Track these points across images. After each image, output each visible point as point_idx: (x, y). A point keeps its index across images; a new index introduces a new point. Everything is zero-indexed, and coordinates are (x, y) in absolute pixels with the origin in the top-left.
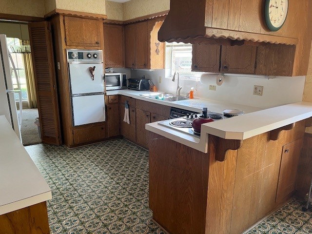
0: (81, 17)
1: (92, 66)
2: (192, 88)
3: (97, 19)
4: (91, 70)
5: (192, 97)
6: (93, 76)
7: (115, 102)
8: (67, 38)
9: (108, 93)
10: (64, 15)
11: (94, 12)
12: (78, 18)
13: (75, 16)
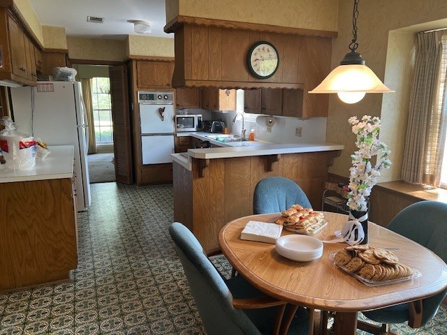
0: (152, 61)
1: (162, 107)
2: (253, 130)
3: (168, 62)
4: (161, 111)
5: (253, 140)
6: (163, 117)
7: (187, 143)
8: (139, 80)
9: (178, 135)
10: (137, 60)
11: (165, 56)
12: (150, 62)
13: (147, 60)
